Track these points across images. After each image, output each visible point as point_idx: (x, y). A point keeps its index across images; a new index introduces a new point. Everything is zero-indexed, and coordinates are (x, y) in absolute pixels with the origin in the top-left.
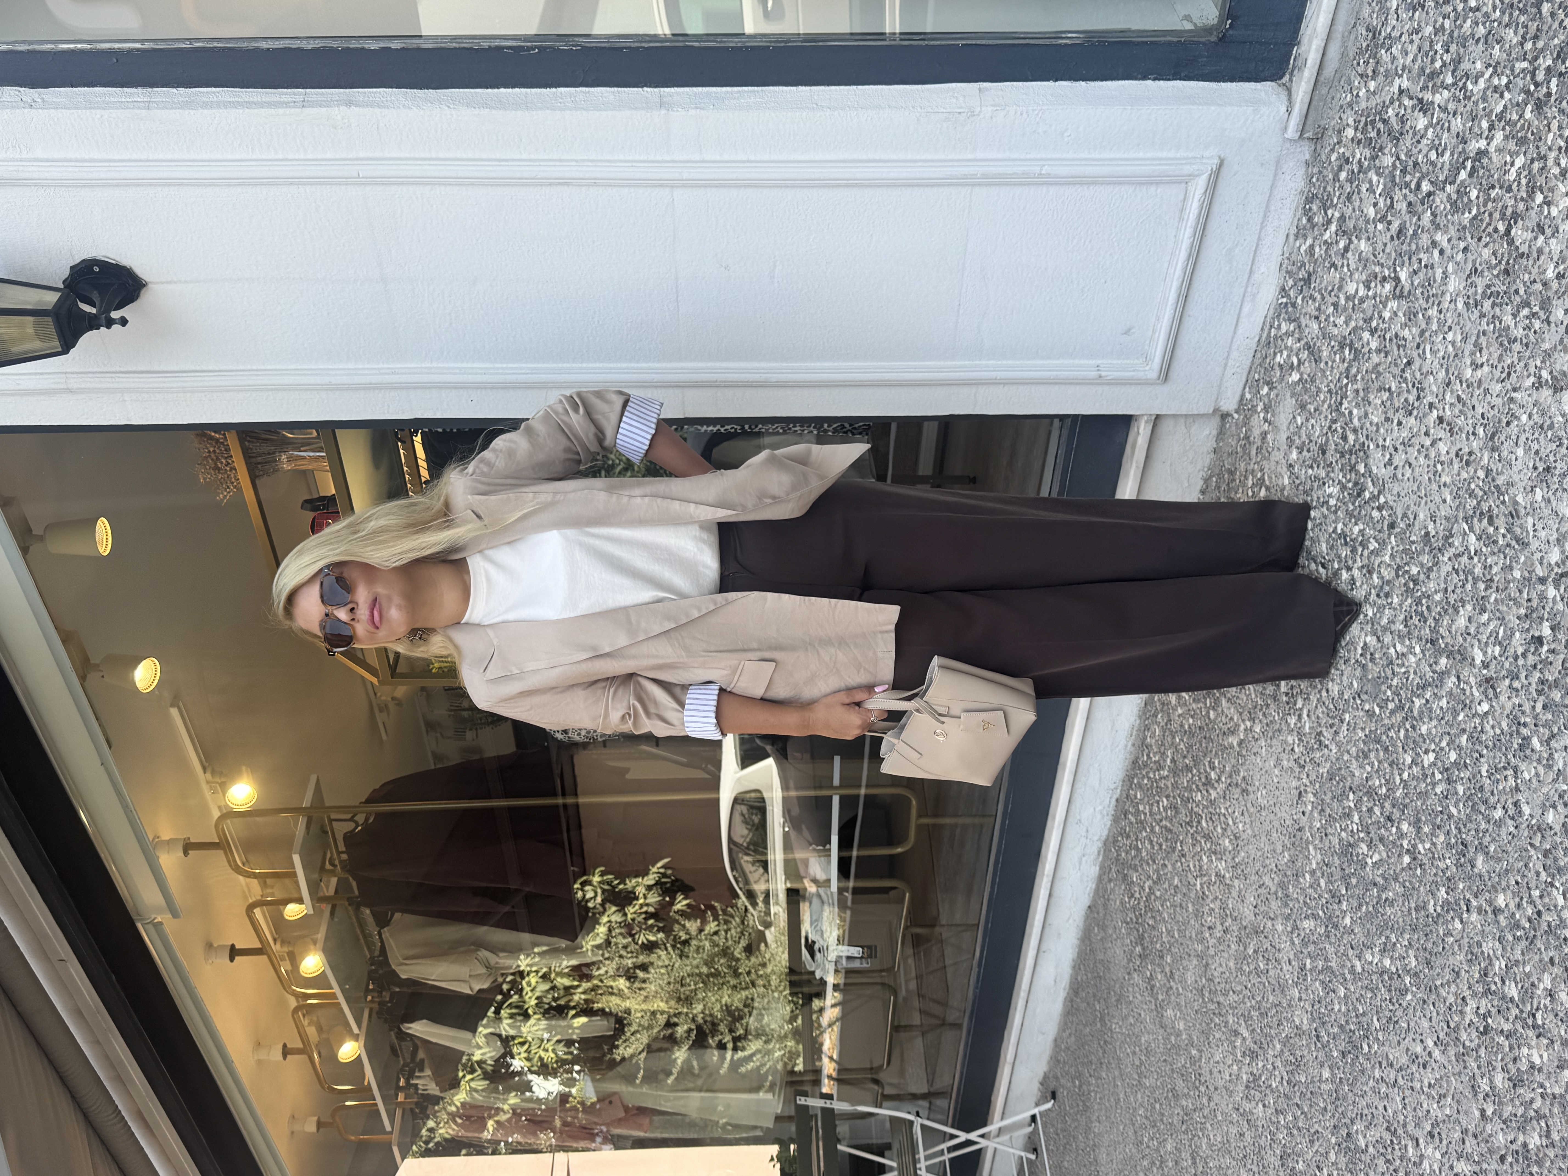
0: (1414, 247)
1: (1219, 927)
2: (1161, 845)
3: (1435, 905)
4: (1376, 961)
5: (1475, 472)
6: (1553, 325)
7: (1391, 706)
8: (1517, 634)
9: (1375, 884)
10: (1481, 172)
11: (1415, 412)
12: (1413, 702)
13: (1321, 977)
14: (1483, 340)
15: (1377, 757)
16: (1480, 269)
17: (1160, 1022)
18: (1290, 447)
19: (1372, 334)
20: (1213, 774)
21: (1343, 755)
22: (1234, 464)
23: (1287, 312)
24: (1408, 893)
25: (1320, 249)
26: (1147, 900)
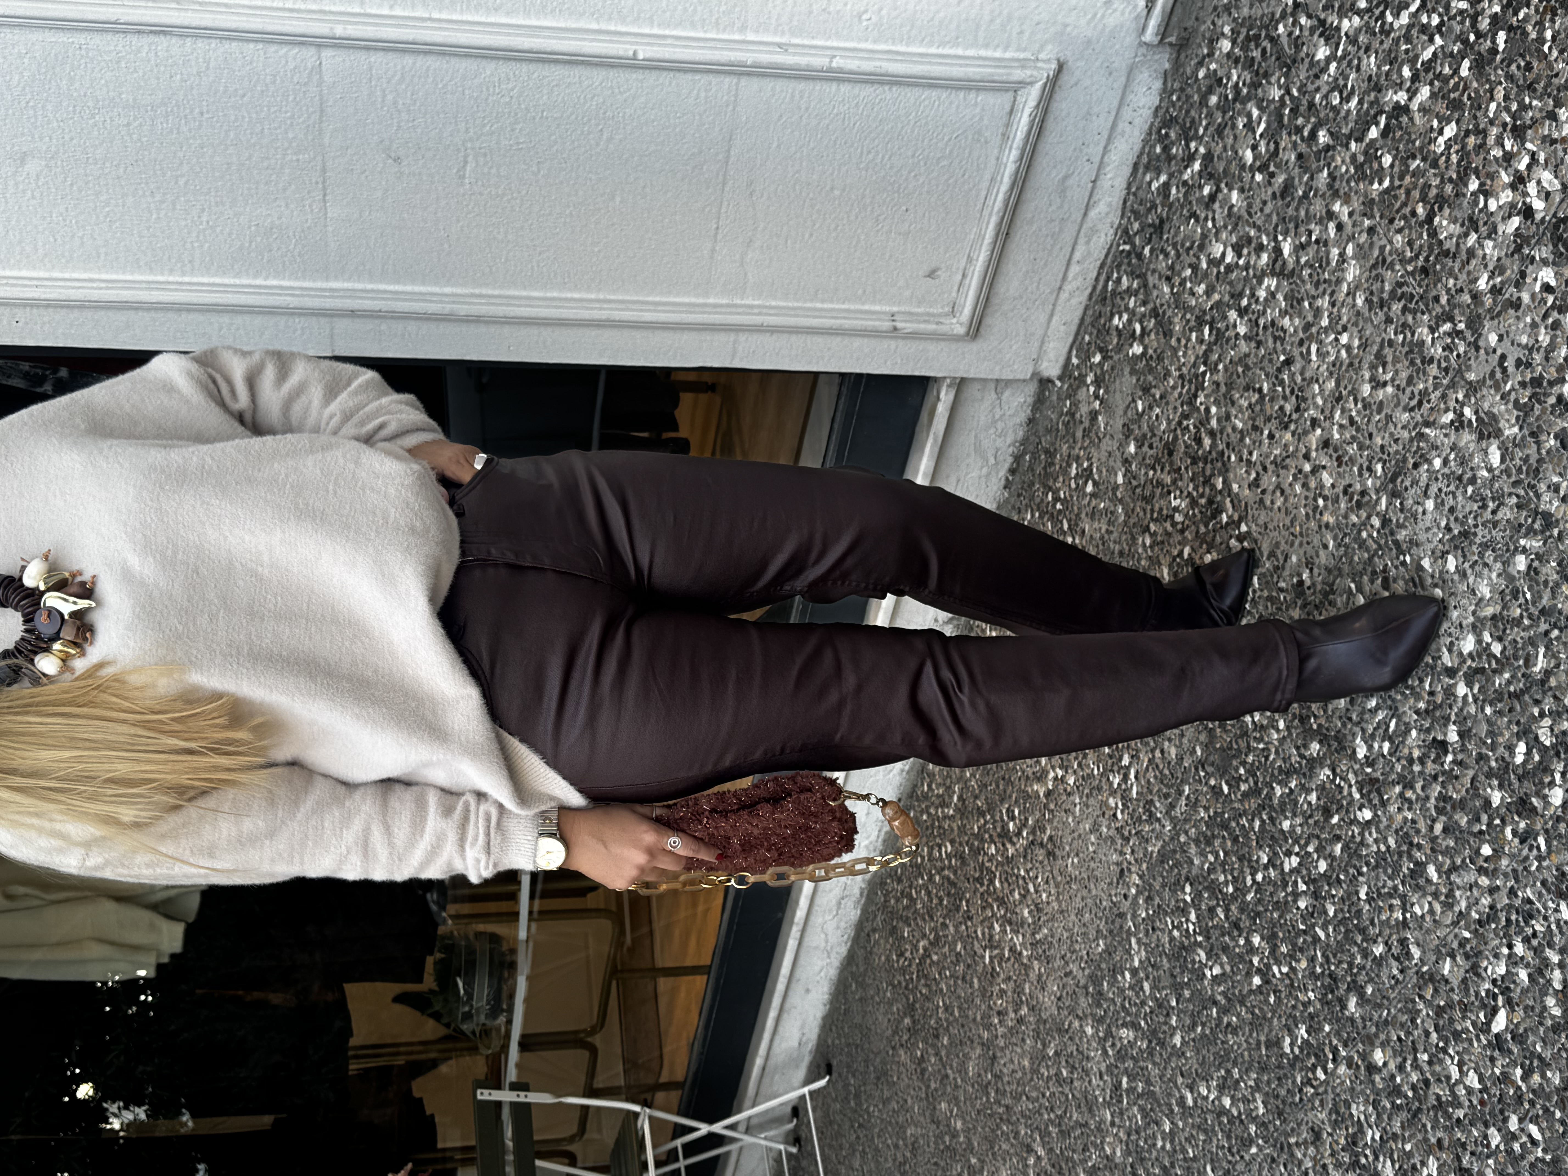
0: (1303, 213)
1: (1012, 1015)
2: (941, 900)
3: (1292, 1045)
4: (1212, 1097)
5: (1369, 517)
6: (1482, 352)
7: (1244, 787)
8: (1414, 733)
9: (1215, 1003)
10: (1398, 134)
11: (1292, 427)
12: (1273, 788)
13: (1141, 1102)
14: (1387, 351)
15: (1223, 846)
16: (1389, 260)
17: (932, 1115)
18: (1127, 437)
19: (1241, 315)
20: (1011, 824)
21: (1178, 835)
22: (1053, 444)
23: (1129, 264)
24: (1257, 1023)
25: (1178, 191)
26: (920, 963)
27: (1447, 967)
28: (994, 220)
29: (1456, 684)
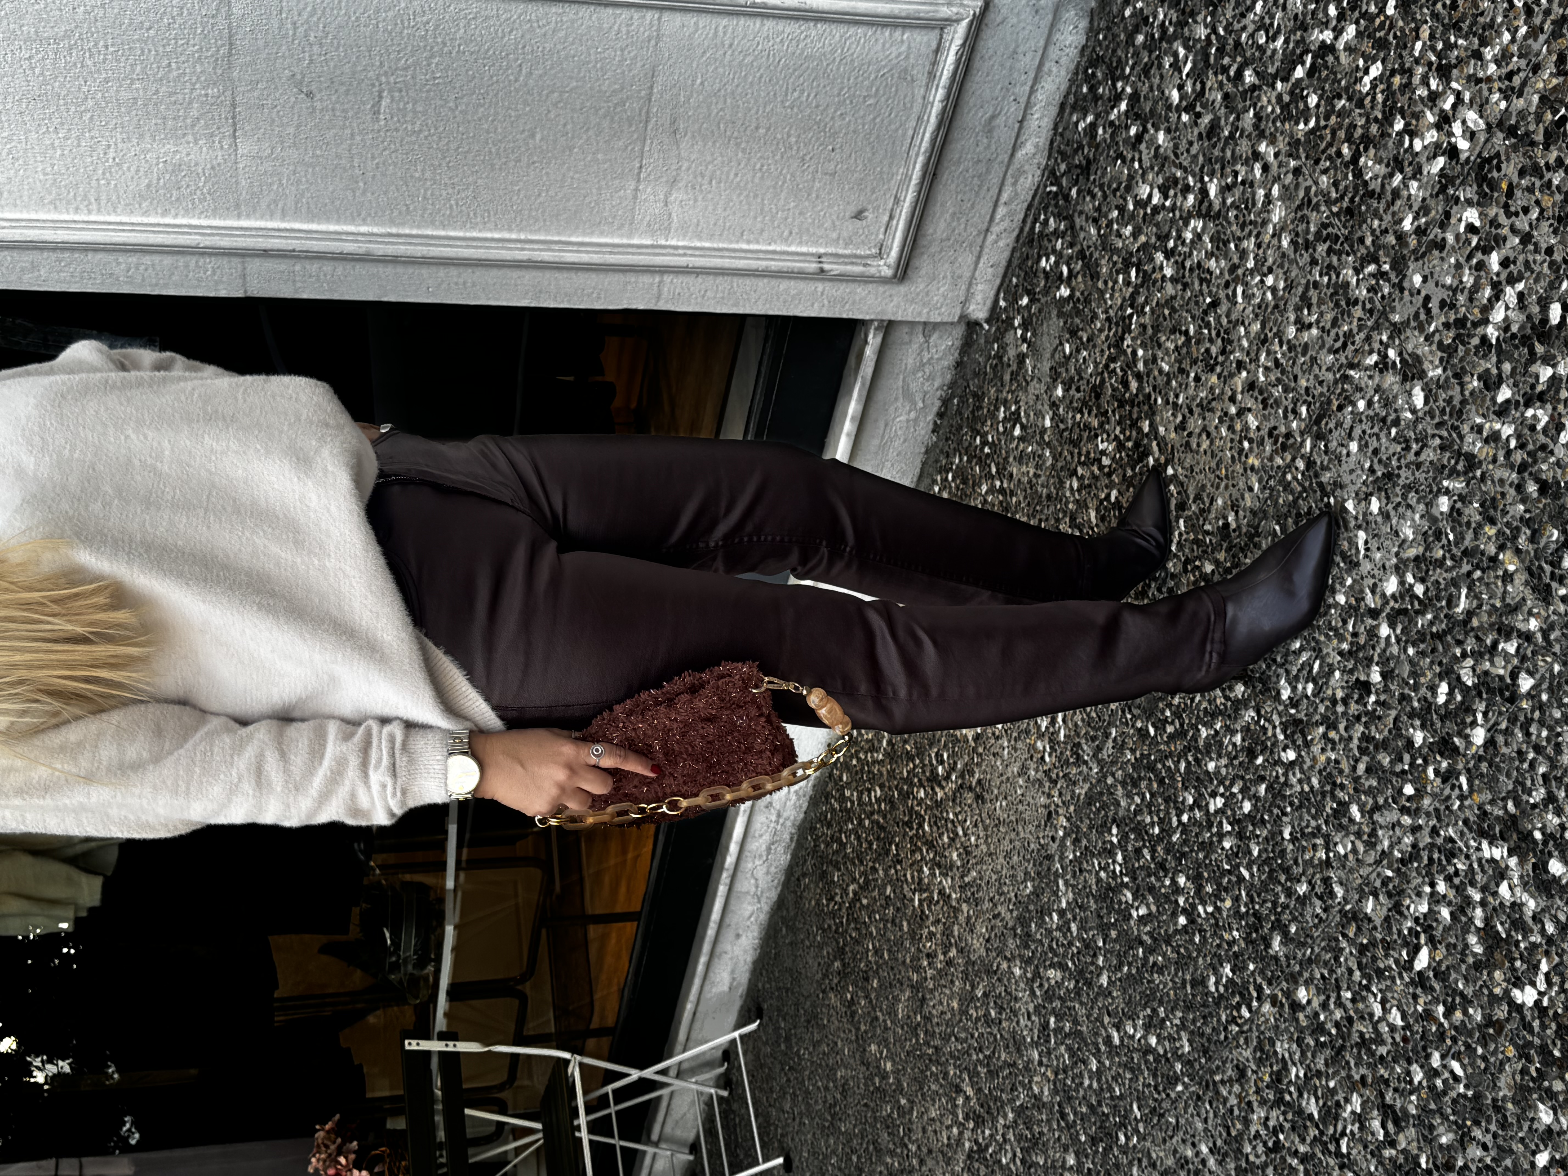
0: (1229, 154)
1: (941, 957)
2: (870, 844)
3: (1217, 983)
4: (1138, 1036)
5: (1293, 460)
6: (1406, 293)
7: (1170, 729)
8: (1337, 674)
9: (1141, 943)
10: (1324, 73)
11: (1218, 369)
12: (1198, 730)
13: (1068, 1042)
14: (1312, 292)
15: (1149, 787)
16: (1315, 200)
17: (862, 1057)
18: (1055, 380)
19: (1167, 258)
20: (940, 768)
21: (1105, 777)
22: (981, 387)
23: (1056, 205)
24: (1182, 963)
25: (1105, 132)
26: (850, 907)
27: (1369, 905)
28: (921, 159)
29: (1378, 626)
